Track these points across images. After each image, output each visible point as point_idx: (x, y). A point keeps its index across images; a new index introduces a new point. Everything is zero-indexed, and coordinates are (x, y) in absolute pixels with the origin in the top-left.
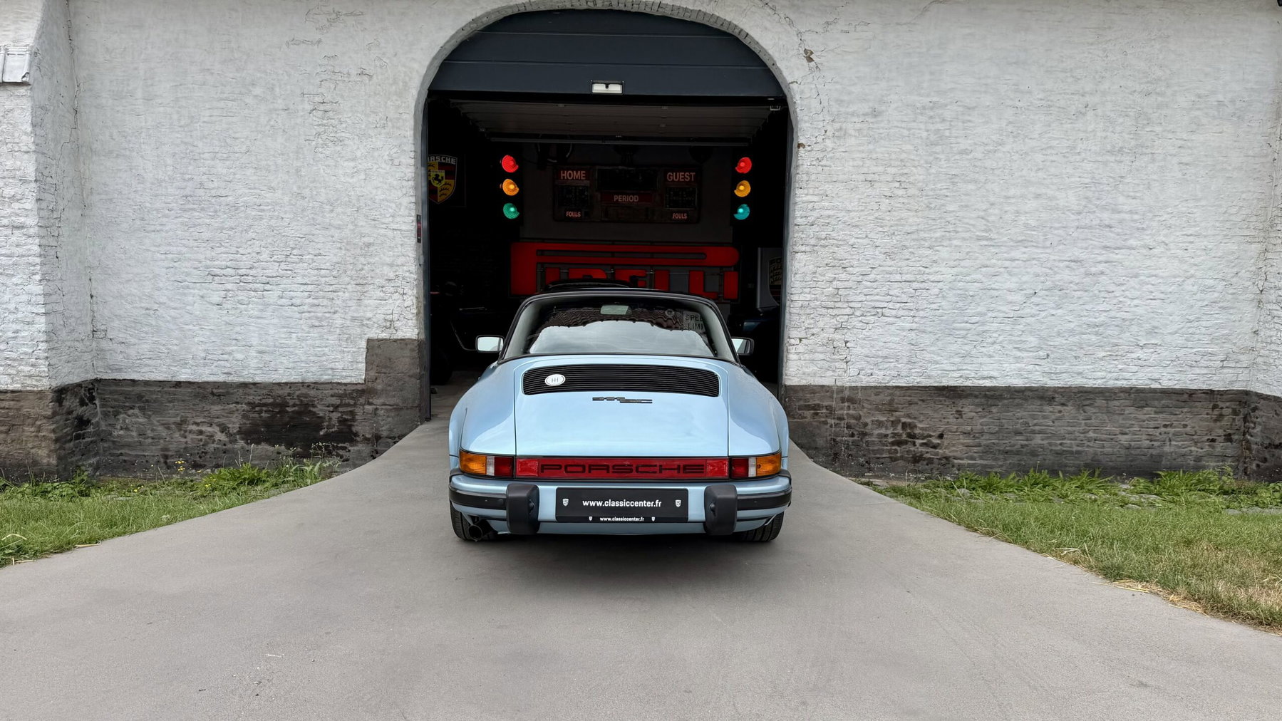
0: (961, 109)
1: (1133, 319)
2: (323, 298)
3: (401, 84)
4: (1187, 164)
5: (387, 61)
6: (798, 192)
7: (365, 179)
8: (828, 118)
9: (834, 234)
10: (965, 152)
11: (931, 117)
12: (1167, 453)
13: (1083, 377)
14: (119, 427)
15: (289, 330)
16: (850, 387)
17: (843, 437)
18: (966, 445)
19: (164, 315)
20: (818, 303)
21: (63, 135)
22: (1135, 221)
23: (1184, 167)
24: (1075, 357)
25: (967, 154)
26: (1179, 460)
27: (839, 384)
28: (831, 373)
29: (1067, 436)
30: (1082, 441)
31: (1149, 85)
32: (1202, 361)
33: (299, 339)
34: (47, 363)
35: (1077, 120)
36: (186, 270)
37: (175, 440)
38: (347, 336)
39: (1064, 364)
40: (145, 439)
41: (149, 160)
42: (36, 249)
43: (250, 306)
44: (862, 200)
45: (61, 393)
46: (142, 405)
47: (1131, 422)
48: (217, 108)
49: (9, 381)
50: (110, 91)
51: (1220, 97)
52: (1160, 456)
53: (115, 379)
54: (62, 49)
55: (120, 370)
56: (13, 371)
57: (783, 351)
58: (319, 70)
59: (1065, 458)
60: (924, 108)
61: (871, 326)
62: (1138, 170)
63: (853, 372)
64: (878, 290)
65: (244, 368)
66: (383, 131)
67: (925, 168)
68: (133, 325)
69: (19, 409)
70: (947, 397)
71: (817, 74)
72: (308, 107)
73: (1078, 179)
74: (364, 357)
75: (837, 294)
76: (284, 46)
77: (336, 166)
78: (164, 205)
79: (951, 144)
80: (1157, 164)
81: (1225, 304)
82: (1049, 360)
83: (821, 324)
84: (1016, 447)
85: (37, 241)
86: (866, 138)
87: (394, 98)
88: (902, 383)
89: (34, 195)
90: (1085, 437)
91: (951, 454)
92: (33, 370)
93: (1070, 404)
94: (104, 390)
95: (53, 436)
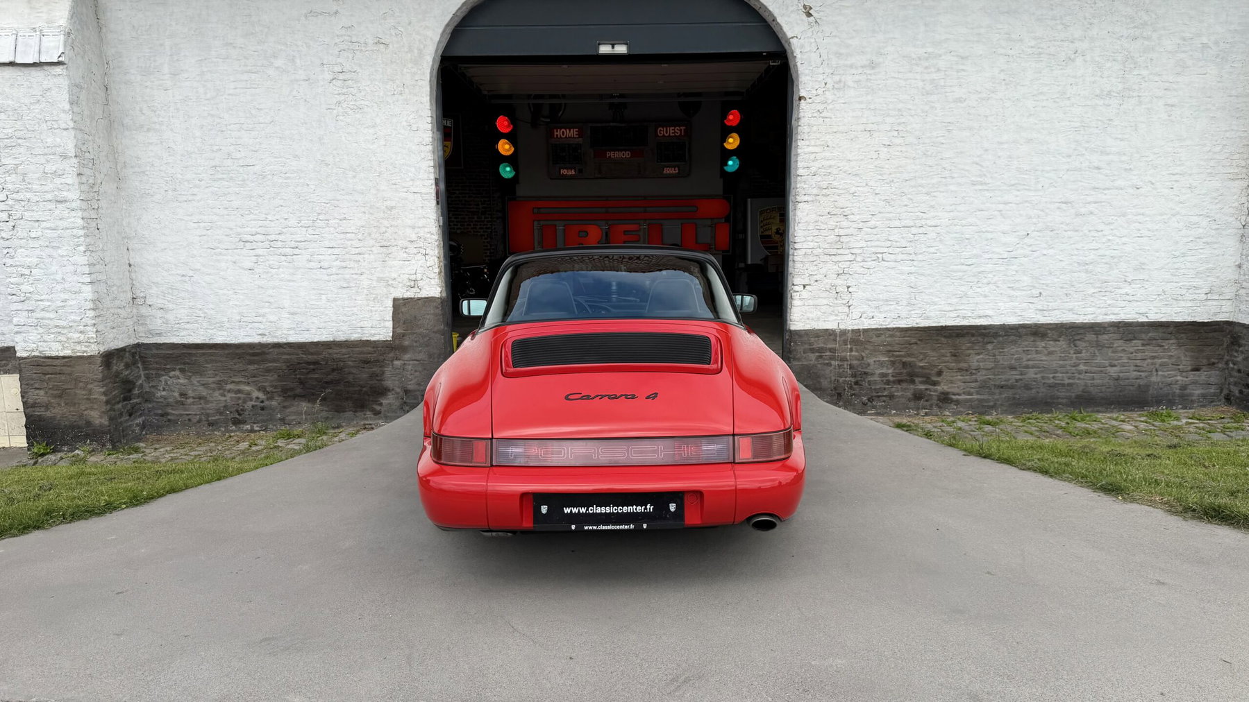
0: (955, 59)
1: (1121, 257)
2: (350, 260)
3: (416, 51)
4: (1172, 106)
5: (402, 30)
6: (800, 143)
7: (385, 145)
8: (829, 71)
9: (835, 183)
10: (960, 100)
11: (926, 68)
12: (1154, 383)
13: (1074, 314)
14: (161, 389)
15: (319, 292)
16: (853, 330)
17: (846, 377)
18: (964, 381)
19: (200, 281)
20: (820, 251)
21: (97, 111)
22: (1122, 162)
23: (1170, 108)
24: (1066, 294)
25: (961, 102)
26: (1165, 389)
27: (842, 327)
28: (833, 317)
29: (1059, 369)
30: (1073, 373)
31: (1136, 29)
32: (1187, 295)
33: (328, 300)
34: (95, 330)
35: (1066, 66)
36: (218, 237)
37: (215, 399)
38: (374, 296)
39: (1055, 302)
40: (186, 398)
41: (178, 133)
42: (80, 222)
43: (281, 269)
44: (862, 150)
45: (109, 357)
46: (183, 366)
47: (1120, 355)
48: (242, 81)
49: (60, 348)
50: (138, 67)
51: (1205, 40)
52: (1147, 386)
53: (156, 343)
54: (91, 28)
55: (159, 335)
56: (63, 339)
57: (787, 298)
58: (337, 40)
59: (1058, 390)
60: (920, 59)
61: (872, 271)
62: (1125, 113)
63: (855, 314)
64: (876, 236)
65: (278, 329)
66: (401, 98)
67: (921, 116)
68: (170, 291)
69: (70, 374)
70: (945, 337)
71: (816, 28)
72: (329, 76)
73: (1068, 124)
74: (391, 315)
75: (839, 241)
76: (303, 18)
77: (356, 133)
78: (194, 176)
79: (946, 92)
80: (1144, 106)
81: (1209, 240)
82: (1041, 298)
83: (823, 271)
84: (1011, 381)
85: (80, 214)
86: (865, 89)
87: (410, 65)
88: (902, 324)
89: (75, 170)
90: (1076, 370)
91: (949, 390)
92: (82, 337)
93: (1060, 339)
94: (146, 354)
95: (104, 398)
